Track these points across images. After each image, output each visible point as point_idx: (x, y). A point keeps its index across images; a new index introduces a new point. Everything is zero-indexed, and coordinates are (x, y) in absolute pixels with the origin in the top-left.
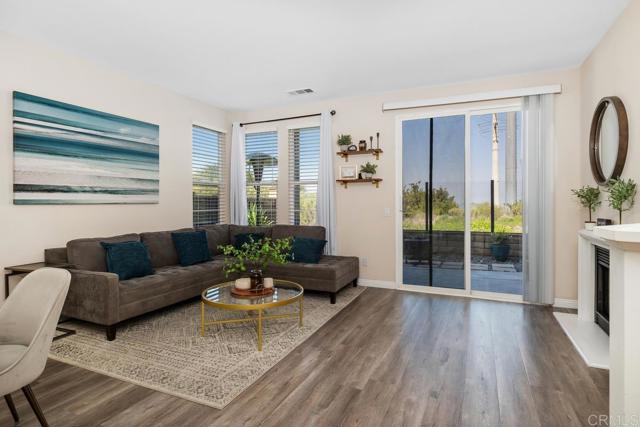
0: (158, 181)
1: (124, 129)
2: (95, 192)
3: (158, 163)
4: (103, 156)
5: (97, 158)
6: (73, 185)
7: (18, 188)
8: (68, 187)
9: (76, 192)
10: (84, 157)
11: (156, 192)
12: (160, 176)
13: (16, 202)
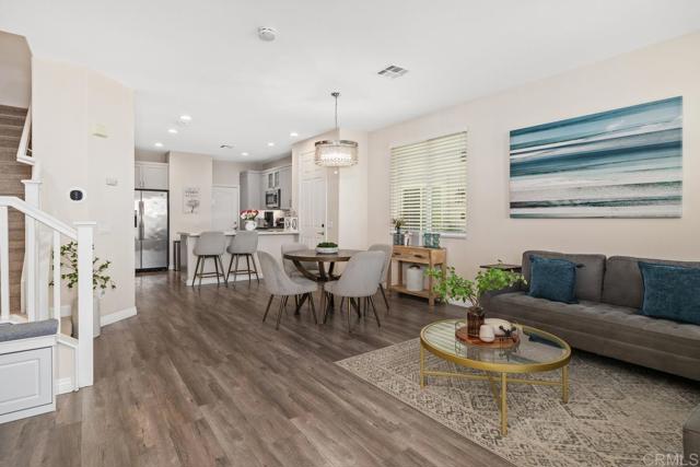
0: (679, 183)
1: (612, 125)
2: (575, 205)
3: (680, 156)
4: (584, 165)
5: (576, 169)
6: (553, 199)
7: (514, 205)
8: (547, 202)
9: (555, 206)
10: (563, 170)
11: (677, 199)
12: (685, 175)
13: (513, 216)
